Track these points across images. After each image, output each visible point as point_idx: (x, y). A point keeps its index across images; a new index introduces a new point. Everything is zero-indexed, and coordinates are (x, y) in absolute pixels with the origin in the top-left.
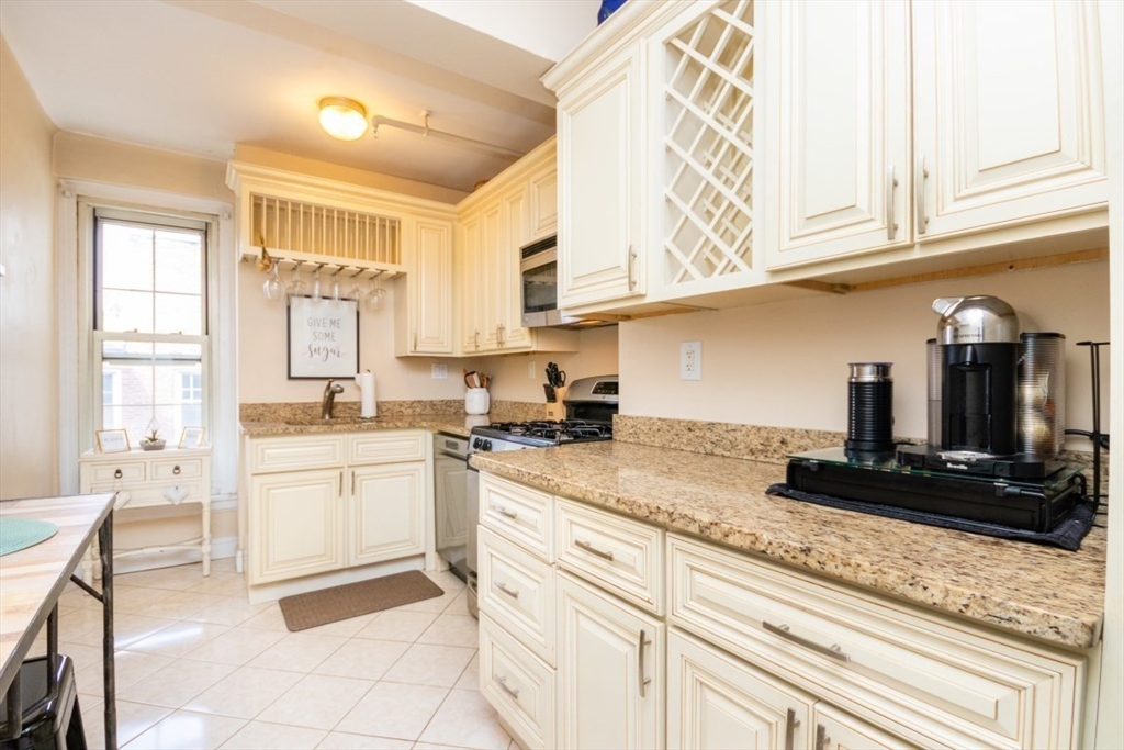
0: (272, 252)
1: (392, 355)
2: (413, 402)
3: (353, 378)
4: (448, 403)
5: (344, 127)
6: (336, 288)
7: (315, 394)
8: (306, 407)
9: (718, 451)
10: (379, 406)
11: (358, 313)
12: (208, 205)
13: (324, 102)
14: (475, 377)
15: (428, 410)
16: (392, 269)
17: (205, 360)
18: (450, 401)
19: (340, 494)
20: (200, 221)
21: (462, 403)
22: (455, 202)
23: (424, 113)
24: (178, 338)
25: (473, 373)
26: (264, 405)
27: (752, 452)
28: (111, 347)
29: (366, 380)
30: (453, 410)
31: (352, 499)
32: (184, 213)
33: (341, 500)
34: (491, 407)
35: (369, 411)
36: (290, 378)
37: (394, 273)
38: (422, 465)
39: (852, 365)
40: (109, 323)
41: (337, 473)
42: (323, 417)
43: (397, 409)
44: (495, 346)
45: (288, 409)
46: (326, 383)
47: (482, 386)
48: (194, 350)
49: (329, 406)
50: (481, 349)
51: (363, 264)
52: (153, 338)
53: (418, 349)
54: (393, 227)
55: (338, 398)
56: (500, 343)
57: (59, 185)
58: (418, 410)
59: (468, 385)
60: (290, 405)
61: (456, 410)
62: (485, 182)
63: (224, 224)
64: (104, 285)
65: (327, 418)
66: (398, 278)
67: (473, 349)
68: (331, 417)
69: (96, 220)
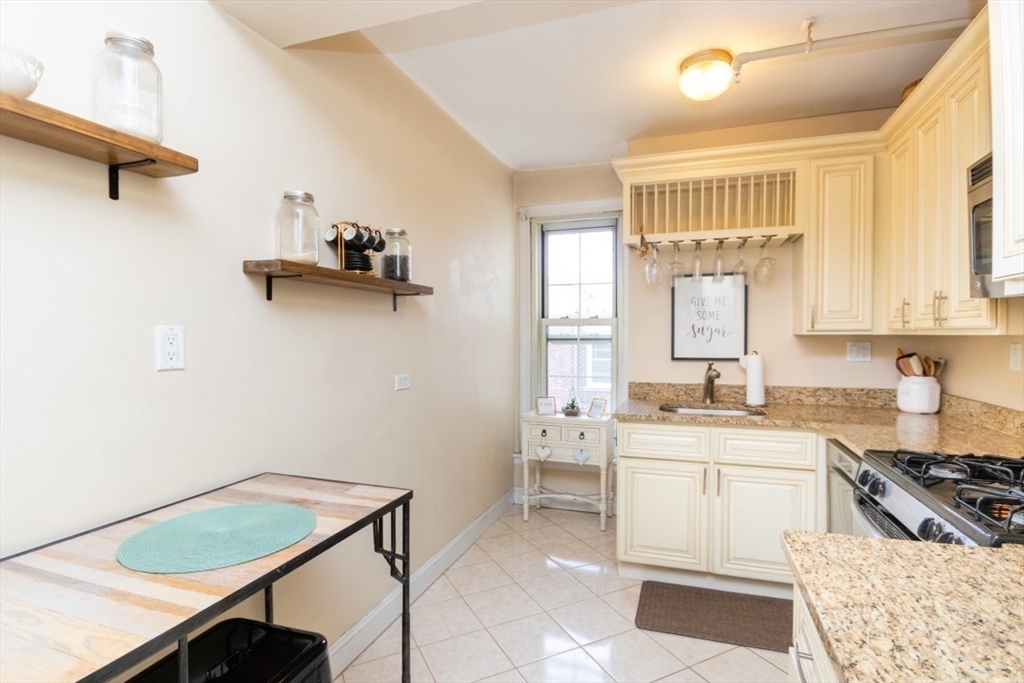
0: (649, 238)
1: (790, 334)
2: (818, 389)
3: (737, 360)
4: (871, 394)
5: (709, 84)
6: (719, 263)
7: (696, 375)
8: (689, 389)
10: (768, 391)
11: (746, 287)
13: (684, 65)
14: (914, 362)
15: (839, 401)
16: (782, 232)
17: (614, 340)
18: (875, 391)
19: (704, 493)
21: (892, 394)
22: (877, 127)
23: (805, 24)
24: (595, 321)
25: (910, 355)
26: (649, 384)
28: (554, 331)
29: (752, 363)
30: (879, 403)
31: (718, 499)
32: (598, 214)
33: (705, 499)
34: (941, 404)
35: (755, 398)
36: (674, 359)
37: (787, 237)
38: (810, 476)
40: (553, 312)
41: (701, 468)
42: (704, 401)
43: (794, 396)
44: (930, 324)
45: (672, 389)
46: (705, 365)
47: (925, 374)
48: (605, 331)
49: (710, 390)
50: (912, 326)
52: (580, 322)
53: (817, 327)
54: (786, 181)
55: (717, 382)
56: (939, 320)
57: (519, 213)
58: (825, 399)
59: (903, 371)
60: (674, 386)
61: (879, 407)
62: (916, 83)
64: (550, 283)
65: (708, 402)
66: (795, 240)
67: (899, 325)
68: (712, 402)
69: (543, 233)
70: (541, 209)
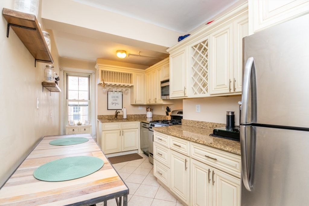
0: (105, 82)
1: (130, 104)
2: (135, 115)
3: (121, 109)
4: (142, 115)
5: (122, 56)
6: (118, 89)
7: (113, 113)
8: (111, 116)
9: (204, 127)
10: (127, 116)
11: (122, 95)
12: (90, 71)
13: (118, 51)
14: (149, 109)
15: (138, 117)
16: (130, 85)
17: (89, 105)
18: (143, 115)
19: (120, 135)
20: (87, 75)
21: (146, 115)
22: (145, 69)
23: (139, 52)
24: (83, 100)
25: (149, 108)
26: (102, 116)
27: (210, 128)
28: (70, 103)
29: (124, 110)
30: (144, 117)
31: (122, 136)
32: (85, 73)
33: (120, 137)
34: (153, 116)
35: (125, 117)
36: (108, 109)
37: (131, 86)
38: (137, 129)
39: (227, 112)
40: (70, 98)
41: (119, 131)
42: (115, 118)
43: (131, 116)
44: (154, 103)
45: (108, 116)
46: (116, 110)
47: (150, 111)
48: (86, 103)
49: (116, 115)
50: (151, 103)
51: (124, 84)
52: (78, 101)
53: (136, 103)
54: (131, 75)
55: (118, 114)
56: (156, 102)
57: (60, 69)
58: (136, 117)
59: (147, 111)
60: (108, 115)
61: (145, 117)
62: (152, 65)
63: (93, 76)
64: (69, 89)
65: (116, 118)
66: (132, 86)
67: (149, 103)
68: (117, 118)
69: (67, 75)
70: (68, 69)
